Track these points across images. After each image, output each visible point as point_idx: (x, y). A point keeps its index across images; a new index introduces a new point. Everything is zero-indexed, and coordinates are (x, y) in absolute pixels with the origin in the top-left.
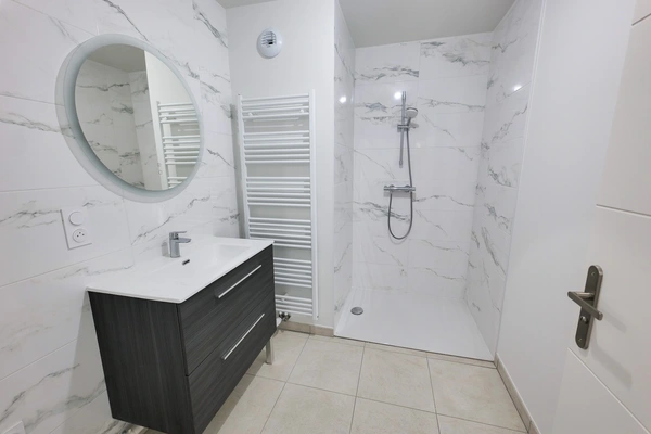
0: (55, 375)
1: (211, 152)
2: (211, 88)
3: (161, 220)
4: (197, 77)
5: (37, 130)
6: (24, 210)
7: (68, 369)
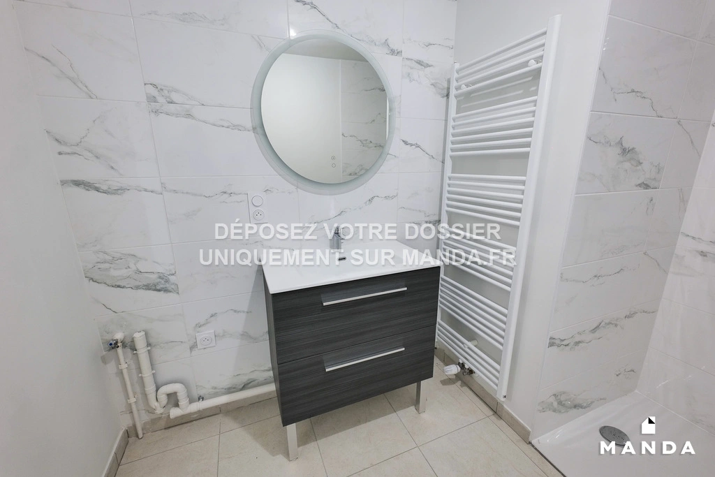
0: (235, 311)
1: (406, 143)
2: (419, 63)
3: (333, 213)
4: (399, 53)
5: (236, 131)
6: (224, 191)
7: (244, 312)
